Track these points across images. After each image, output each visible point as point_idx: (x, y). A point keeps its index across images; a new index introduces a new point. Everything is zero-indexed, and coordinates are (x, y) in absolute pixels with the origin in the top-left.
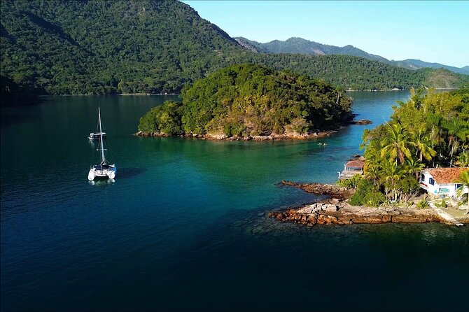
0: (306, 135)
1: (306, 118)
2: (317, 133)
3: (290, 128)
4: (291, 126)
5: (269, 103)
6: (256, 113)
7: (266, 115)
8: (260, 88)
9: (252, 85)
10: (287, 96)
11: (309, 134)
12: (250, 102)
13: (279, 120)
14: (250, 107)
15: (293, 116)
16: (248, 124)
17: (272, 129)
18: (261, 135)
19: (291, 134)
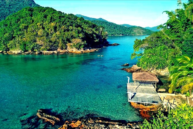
0: (82, 50)
1: (82, 38)
2: (90, 49)
3: (71, 46)
4: (72, 44)
5: (55, 28)
6: (45, 34)
7: (53, 36)
8: (49, 17)
9: (43, 15)
10: (68, 24)
11: (84, 50)
12: (41, 27)
13: (62, 40)
14: (41, 30)
15: (72, 37)
16: (39, 42)
17: (58, 46)
18: (49, 50)
19: (71, 50)
